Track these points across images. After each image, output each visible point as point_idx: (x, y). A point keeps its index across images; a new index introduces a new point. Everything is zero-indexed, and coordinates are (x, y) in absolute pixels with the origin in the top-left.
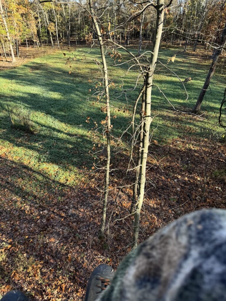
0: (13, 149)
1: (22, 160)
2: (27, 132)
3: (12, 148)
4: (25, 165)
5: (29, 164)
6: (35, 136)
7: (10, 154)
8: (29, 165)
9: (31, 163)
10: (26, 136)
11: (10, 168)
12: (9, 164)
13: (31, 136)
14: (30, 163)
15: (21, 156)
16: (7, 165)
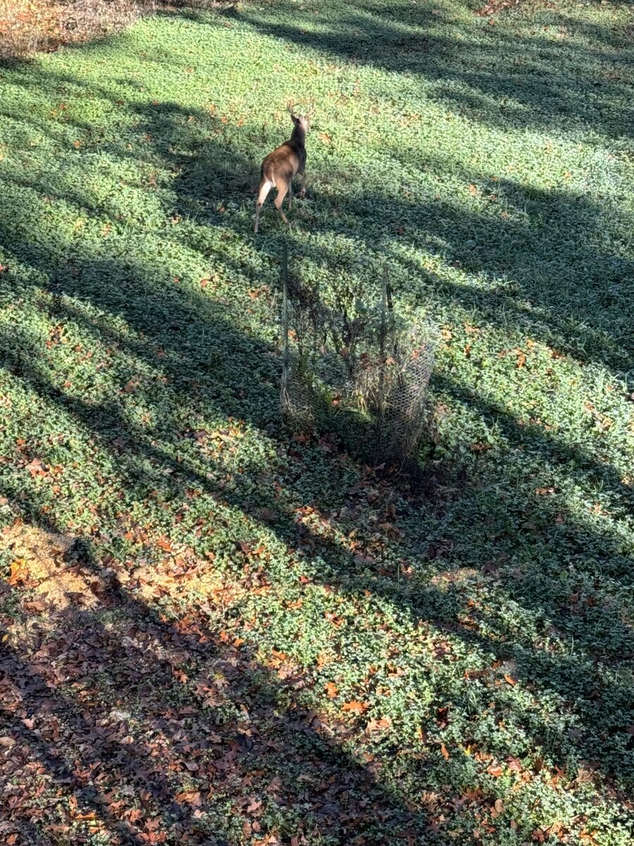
0: (263, 592)
1: (310, 686)
2: (383, 475)
3: (256, 583)
4: (325, 738)
5: (356, 731)
6: (440, 515)
7: (232, 622)
8: (351, 742)
9: (372, 725)
10: (373, 503)
11: (217, 739)
12: (211, 703)
13: (405, 513)
14: (361, 723)
15: (308, 660)
16: (200, 707)
